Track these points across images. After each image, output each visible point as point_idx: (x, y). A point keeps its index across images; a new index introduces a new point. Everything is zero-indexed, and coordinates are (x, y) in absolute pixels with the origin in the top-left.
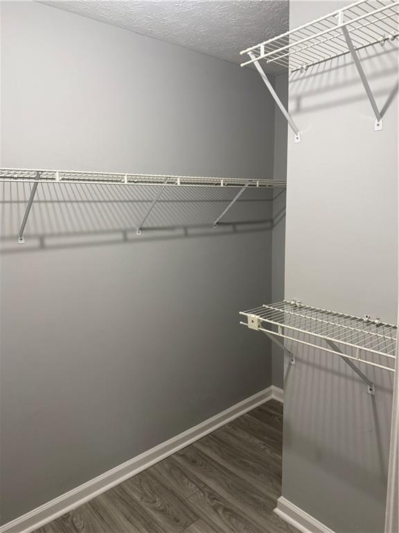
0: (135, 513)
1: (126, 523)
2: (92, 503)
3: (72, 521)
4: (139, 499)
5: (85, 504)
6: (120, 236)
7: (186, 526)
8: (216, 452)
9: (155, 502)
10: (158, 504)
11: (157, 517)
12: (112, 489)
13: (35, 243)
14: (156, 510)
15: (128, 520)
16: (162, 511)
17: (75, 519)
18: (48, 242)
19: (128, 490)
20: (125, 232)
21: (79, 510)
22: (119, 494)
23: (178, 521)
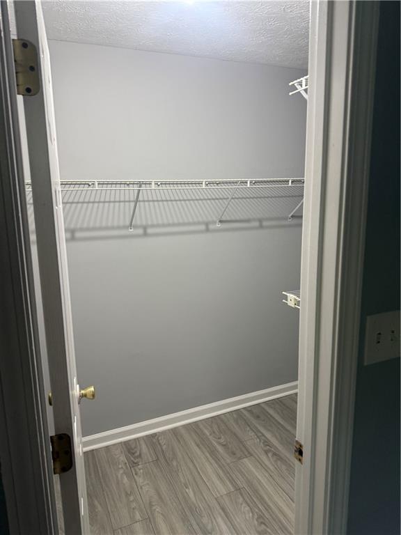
0: (203, 442)
1: (196, 448)
2: (174, 431)
3: (158, 438)
4: (208, 434)
5: (169, 430)
6: (203, 227)
7: (240, 459)
8: (278, 413)
9: (219, 438)
10: (222, 441)
11: (220, 449)
12: (190, 424)
13: (140, 231)
14: (220, 444)
15: (198, 446)
16: (223, 445)
17: (160, 438)
18: (150, 231)
19: (201, 426)
20: (207, 224)
21: (163, 433)
22: (194, 428)
23: (234, 454)
